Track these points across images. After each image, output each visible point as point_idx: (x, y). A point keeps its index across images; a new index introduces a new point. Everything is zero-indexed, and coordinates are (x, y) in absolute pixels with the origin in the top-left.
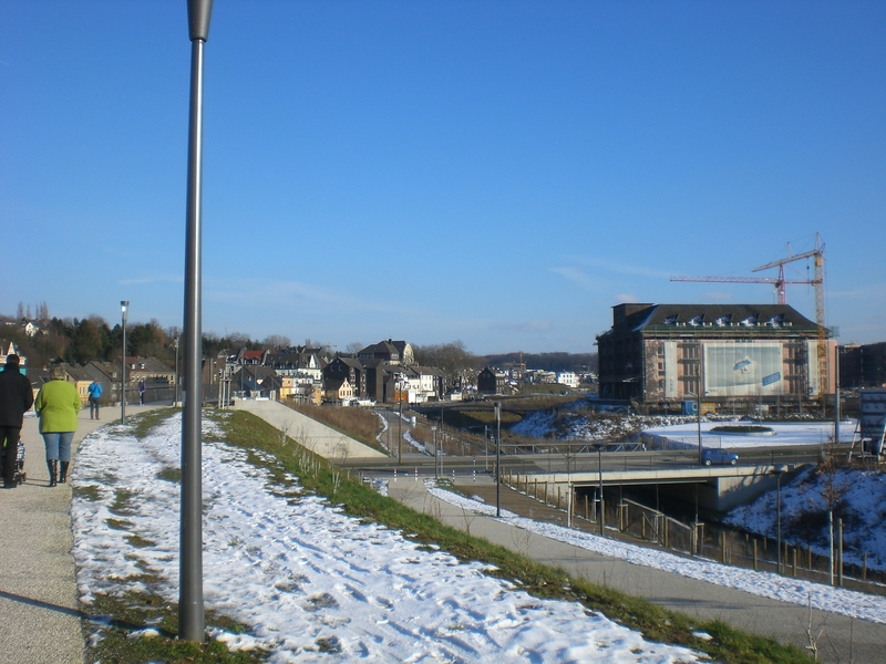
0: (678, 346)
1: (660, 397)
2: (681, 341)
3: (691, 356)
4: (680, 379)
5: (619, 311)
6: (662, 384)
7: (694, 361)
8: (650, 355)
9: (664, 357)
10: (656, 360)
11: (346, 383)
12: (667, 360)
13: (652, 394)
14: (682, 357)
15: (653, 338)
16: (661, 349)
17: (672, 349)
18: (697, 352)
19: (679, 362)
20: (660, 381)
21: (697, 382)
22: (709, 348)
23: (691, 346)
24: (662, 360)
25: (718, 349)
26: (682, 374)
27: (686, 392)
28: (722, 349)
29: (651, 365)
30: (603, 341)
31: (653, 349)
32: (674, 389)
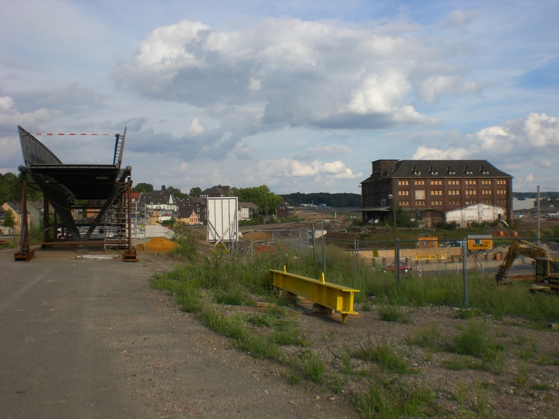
5: (376, 164)
11: (194, 213)
30: (365, 185)
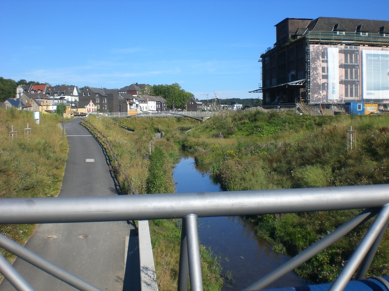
0: (340, 52)
1: (323, 99)
2: (343, 47)
3: (351, 61)
4: (341, 82)
6: (325, 87)
7: (353, 66)
8: (314, 60)
9: (327, 61)
10: (319, 64)
11: (91, 103)
12: (330, 64)
13: (315, 97)
14: (343, 62)
15: (317, 43)
16: (324, 54)
17: (334, 54)
18: (356, 58)
19: (341, 66)
20: (323, 84)
21: (357, 85)
22: (367, 55)
23: (351, 52)
24: (324, 65)
25: (375, 55)
26: (343, 78)
27: (346, 95)
28: (378, 55)
29: (316, 69)
30: (267, 57)
31: (317, 54)
32: (336, 93)
